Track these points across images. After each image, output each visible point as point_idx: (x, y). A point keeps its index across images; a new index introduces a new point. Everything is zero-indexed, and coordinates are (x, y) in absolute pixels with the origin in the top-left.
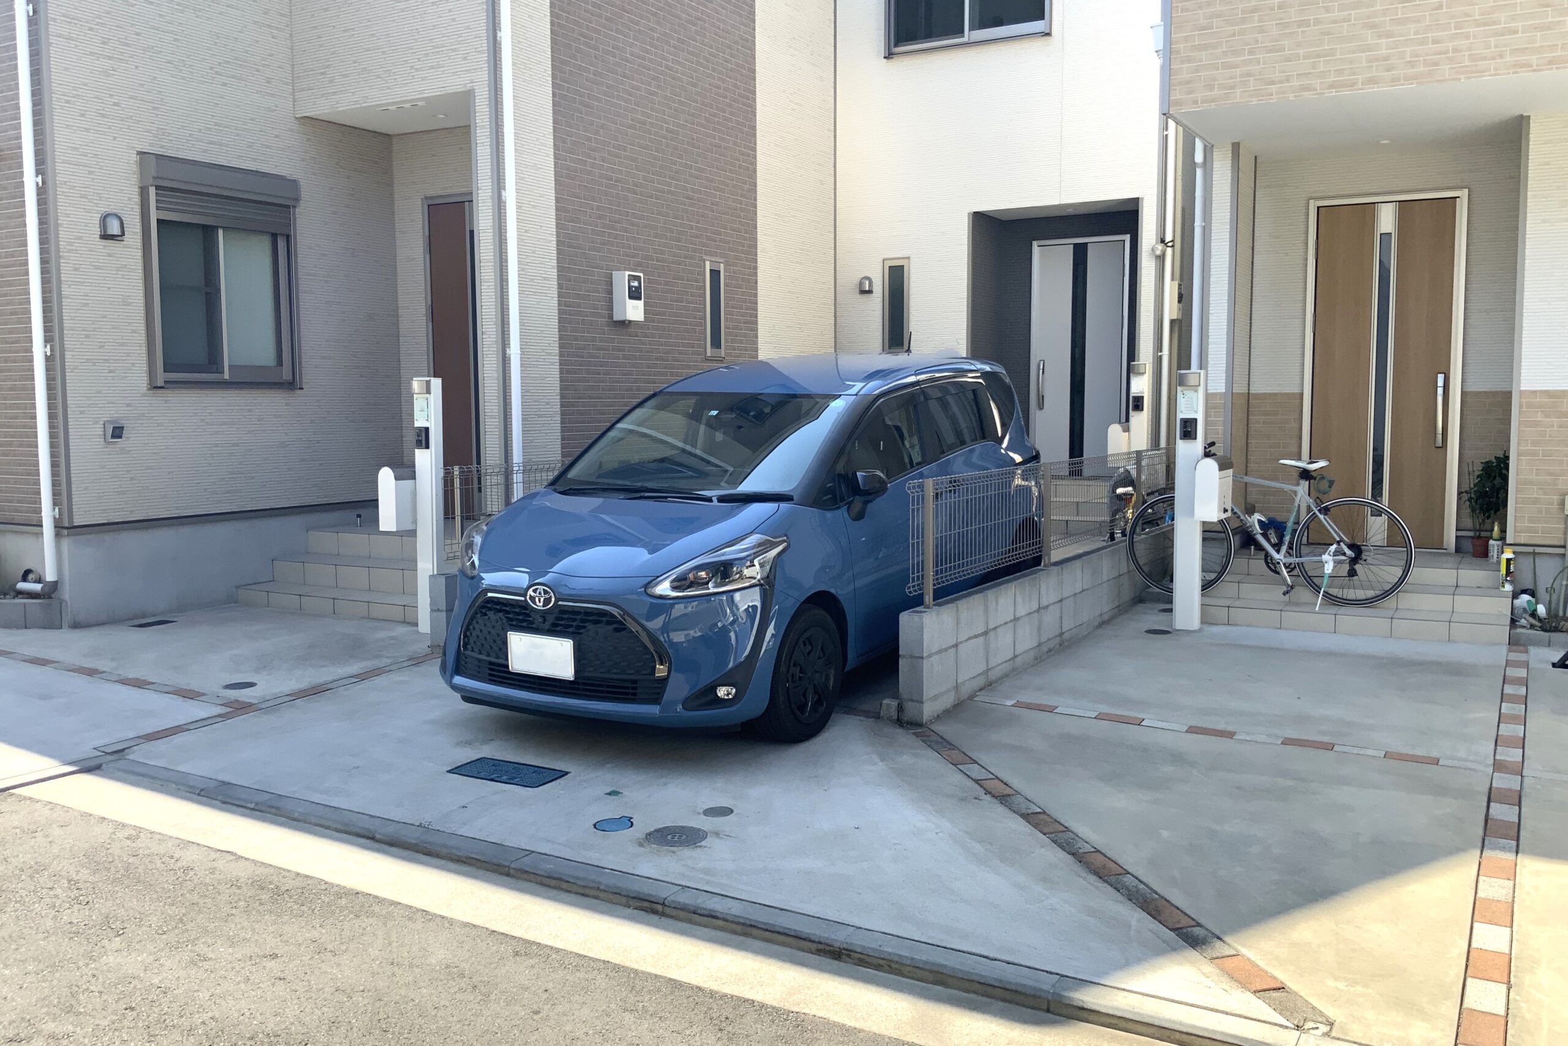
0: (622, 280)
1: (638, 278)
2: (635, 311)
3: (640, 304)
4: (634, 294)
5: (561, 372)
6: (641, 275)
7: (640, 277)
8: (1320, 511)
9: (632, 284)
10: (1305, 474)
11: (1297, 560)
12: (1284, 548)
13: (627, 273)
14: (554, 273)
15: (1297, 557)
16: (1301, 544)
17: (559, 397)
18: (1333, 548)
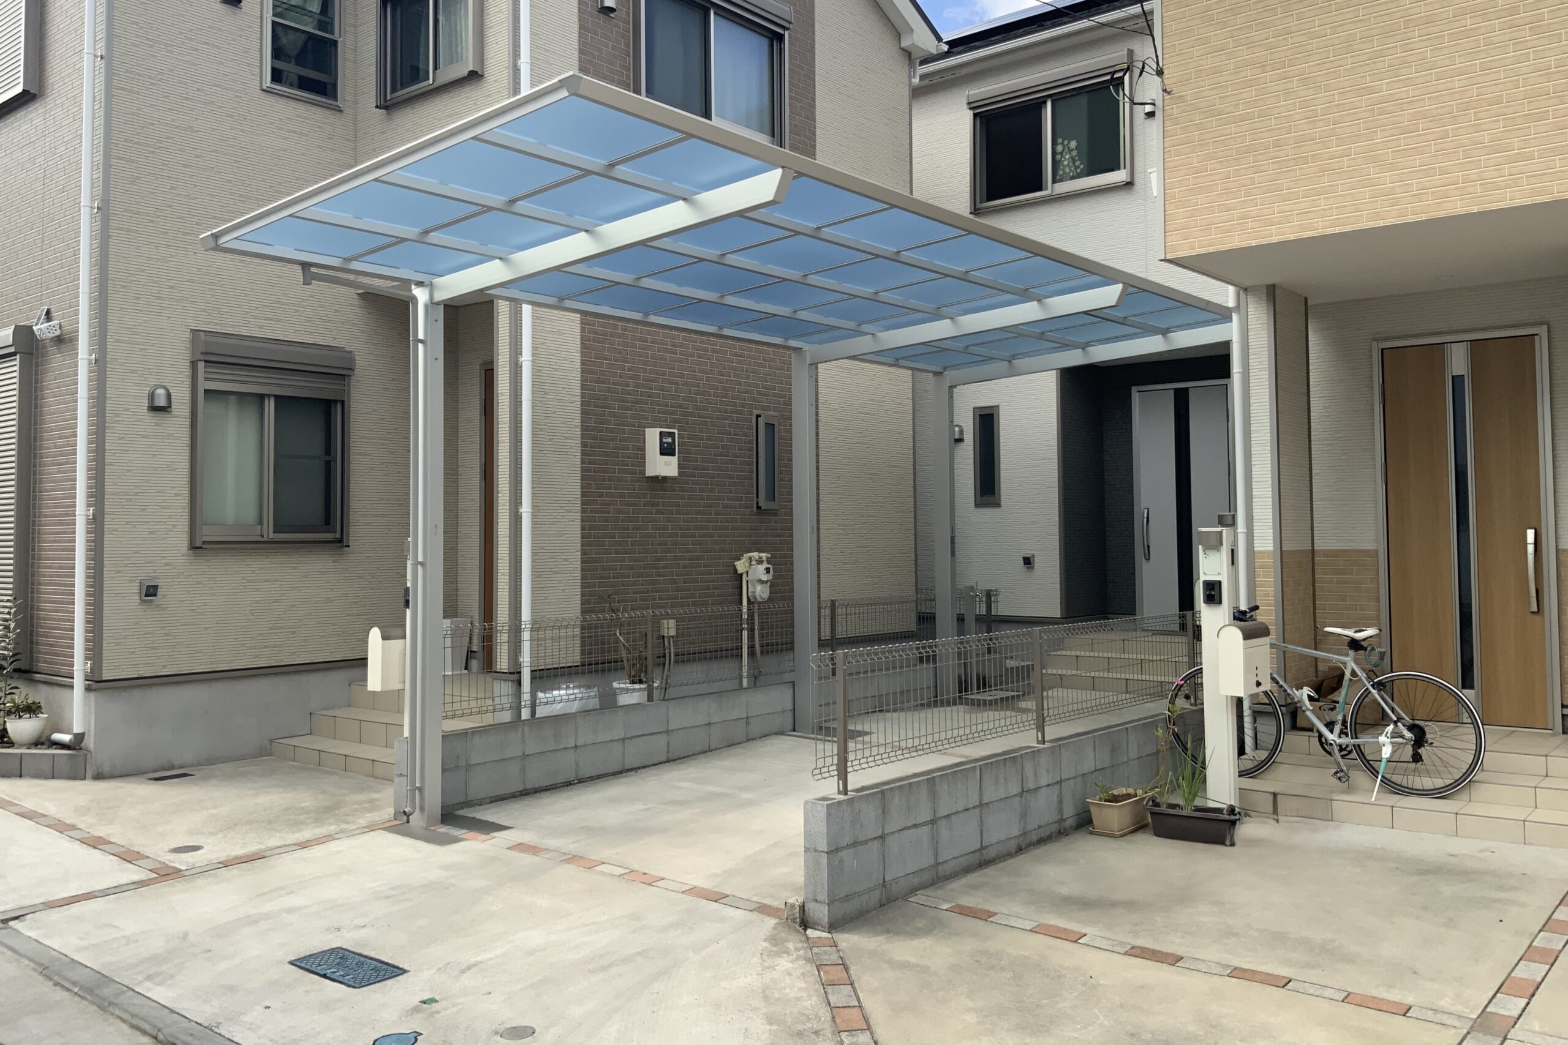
0: (652, 437)
1: (672, 435)
2: (666, 467)
3: (674, 461)
4: (666, 450)
5: (583, 528)
6: (676, 431)
7: (674, 433)
8: (1373, 686)
9: (664, 440)
10: (1355, 645)
11: (1352, 741)
12: (1337, 728)
13: (658, 430)
14: (577, 432)
15: (1352, 738)
16: (1356, 723)
17: (579, 553)
18: (1391, 728)
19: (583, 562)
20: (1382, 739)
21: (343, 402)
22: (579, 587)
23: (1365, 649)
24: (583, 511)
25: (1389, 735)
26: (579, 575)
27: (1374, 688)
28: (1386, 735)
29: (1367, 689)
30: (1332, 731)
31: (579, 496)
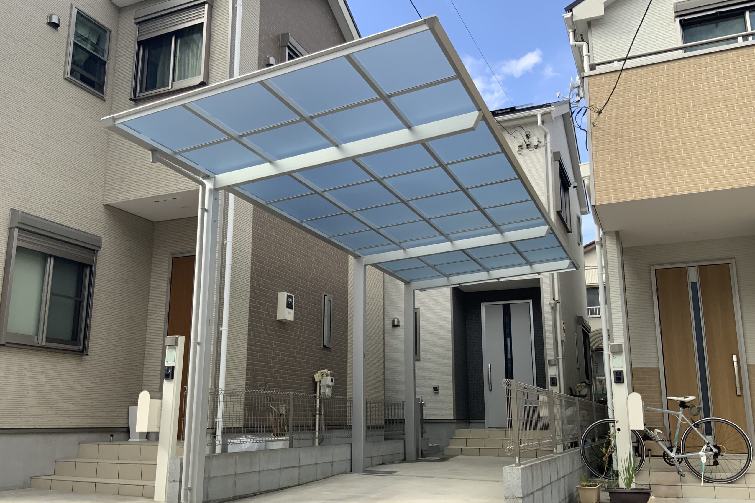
0: (282, 298)
1: (291, 297)
3: (292, 311)
4: (289, 306)
6: (293, 296)
8: (694, 425)
9: (288, 300)
10: (683, 405)
11: (684, 455)
12: (675, 450)
13: (286, 294)
18: (705, 447)
19: (247, 365)
20: (701, 453)
21: (91, 267)
22: (245, 380)
23: (688, 407)
24: (249, 335)
25: (704, 451)
26: (245, 372)
27: (695, 427)
28: (703, 451)
29: (691, 427)
30: (672, 452)
31: (247, 326)
